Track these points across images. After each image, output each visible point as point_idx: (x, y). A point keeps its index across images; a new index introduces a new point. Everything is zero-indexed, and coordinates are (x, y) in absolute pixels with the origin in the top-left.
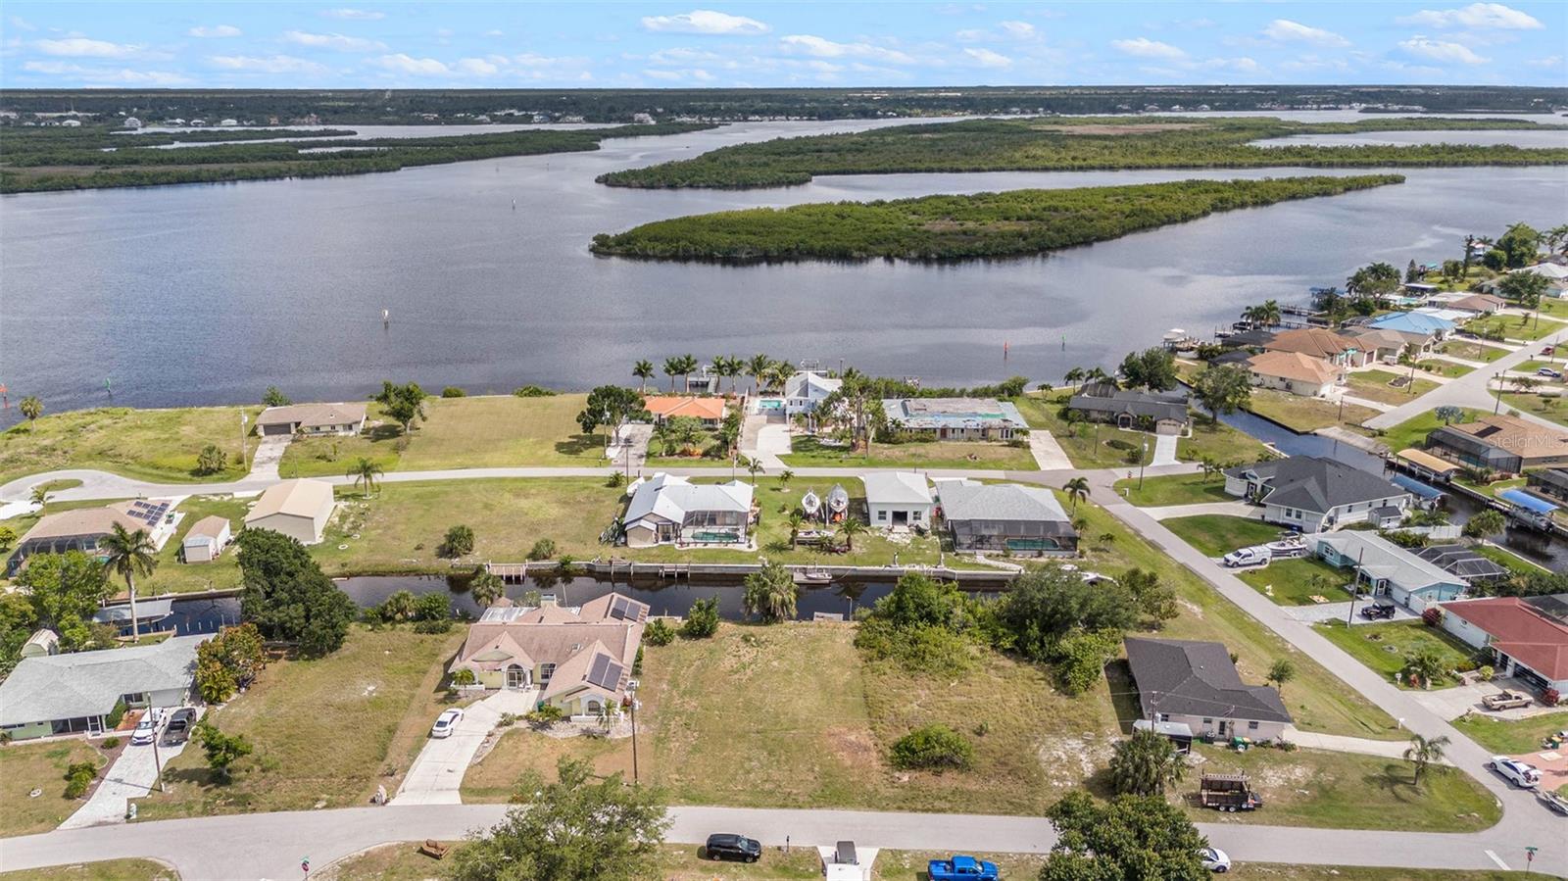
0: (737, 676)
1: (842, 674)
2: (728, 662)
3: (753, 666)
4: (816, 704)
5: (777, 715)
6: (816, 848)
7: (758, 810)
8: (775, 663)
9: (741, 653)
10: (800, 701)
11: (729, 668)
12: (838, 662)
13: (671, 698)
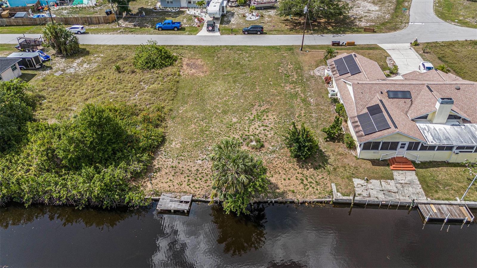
0: (262, 109)
1: (186, 111)
2: (271, 119)
3: (252, 118)
4: (210, 89)
5: (234, 82)
6: (221, 35)
7: (245, 45)
8: (235, 120)
9: (262, 128)
10: (219, 90)
11: (270, 114)
12: (185, 121)
13: (304, 92)
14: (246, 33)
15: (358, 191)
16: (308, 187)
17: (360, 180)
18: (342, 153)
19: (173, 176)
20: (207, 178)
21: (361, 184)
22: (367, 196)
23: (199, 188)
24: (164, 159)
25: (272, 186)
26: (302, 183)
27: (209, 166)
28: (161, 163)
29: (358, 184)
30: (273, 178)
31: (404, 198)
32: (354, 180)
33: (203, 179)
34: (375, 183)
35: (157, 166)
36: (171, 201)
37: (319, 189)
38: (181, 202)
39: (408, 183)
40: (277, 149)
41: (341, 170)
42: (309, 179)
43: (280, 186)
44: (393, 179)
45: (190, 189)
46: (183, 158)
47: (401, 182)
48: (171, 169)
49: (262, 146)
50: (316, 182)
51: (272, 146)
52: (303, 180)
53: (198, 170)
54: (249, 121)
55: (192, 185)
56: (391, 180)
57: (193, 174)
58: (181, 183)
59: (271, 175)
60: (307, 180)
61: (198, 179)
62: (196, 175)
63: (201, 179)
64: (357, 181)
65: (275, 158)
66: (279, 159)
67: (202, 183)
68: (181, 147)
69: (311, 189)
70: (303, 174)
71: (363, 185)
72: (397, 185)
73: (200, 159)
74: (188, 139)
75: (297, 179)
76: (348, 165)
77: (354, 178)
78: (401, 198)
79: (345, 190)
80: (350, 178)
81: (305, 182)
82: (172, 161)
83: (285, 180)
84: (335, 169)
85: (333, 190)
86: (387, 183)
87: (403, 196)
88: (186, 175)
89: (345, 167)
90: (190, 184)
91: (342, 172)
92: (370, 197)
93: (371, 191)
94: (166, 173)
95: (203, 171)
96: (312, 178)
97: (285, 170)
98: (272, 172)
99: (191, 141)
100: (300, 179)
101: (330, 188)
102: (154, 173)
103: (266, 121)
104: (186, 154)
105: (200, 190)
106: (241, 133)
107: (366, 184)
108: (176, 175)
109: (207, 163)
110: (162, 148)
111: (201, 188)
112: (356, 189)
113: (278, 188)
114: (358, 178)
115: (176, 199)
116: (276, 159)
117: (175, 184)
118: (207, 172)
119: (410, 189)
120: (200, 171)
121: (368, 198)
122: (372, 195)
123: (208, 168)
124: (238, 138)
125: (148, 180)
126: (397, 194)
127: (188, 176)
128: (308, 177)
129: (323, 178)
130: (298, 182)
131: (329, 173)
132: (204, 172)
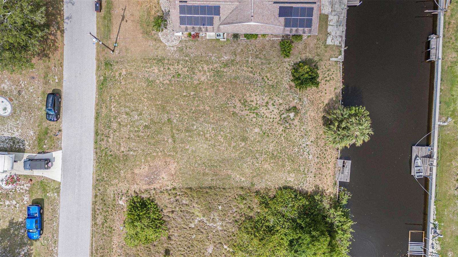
3: (254, 115)
8: (257, 130)
11: (249, 99)
14: (59, 116)
15: (337, 43)
16: (331, 77)
17: (327, 39)
18: (304, 46)
19: (322, 175)
20: (324, 150)
21: (332, 40)
22: (341, 38)
23: (331, 155)
24: (307, 184)
25: (330, 103)
26: (329, 81)
27: (314, 149)
28: (310, 186)
29: (331, 42)
30: (324, 101)
31: (343, 13)
32: (327, 44)
33: (325, 152)
34: (330, 29)
35: (314, 188)
36: (342, 173)
37: (333, 70)
38: (344, 166)
39: (331, 6)
40: (297, 96)
41: (319, 51)
42: (325, 76)
43: (331, 97)
44: (328, 15)
45: (332, 161)
46: (306, 170)
47: (330, 11)
48: (316, 177)
49: (295, 108)
50: (328, 71)
51: (294, 100)
52: (326, 80)
53: (317, 157)
54: (258, 118)
55: (329, 160)
56: (328, 17)
57: (321, 161)
58: (328, 168)
59: (322, 103)
60: (326, 77)
61: (325, 156)
62: (321, 158)
63: (325, 155)
64: (329, 42)
65: (307, 99)
66: (309, 96)
67: (328, 154)
68: (294, 173)
69: (333, 76)
70: (322, 79)
71: (332, 38)
72: (333, 14)
73: (308, 157)
74: (284, 168)
75: (325, 84)
76: (315, 44)
77: (326, 43)
78: (343, 15)
79: (336, 52)
80: (326, 46)
81: (328, 79)
82: (309, 178)
83: (326, 93)
84: (318, 55)
85: (336, 60)
86: (331, 21)
87: (342, 13)
88: (321, 166)
89: (317, 47)
90: (329, 162)
91: (321, 51)
92: (342, 37)
93: (337, 34)
94: (320, 180)
95: (319, 154)
96: (325, 73)
97: (318, 92)
98: (320, 102)
99: (287, 166)
100: (326, 82)
101: (334, 62)
102: (319, 189)
103: (258, 102)
104: (302, 168)
105: (333, 154)
106: (276, 125)
107: (331, 36)
108: (321, 173)
109: (311, 151)
110: (296, 187)
111: (331, 154)
112: (336, 44)
113: (332, 98)
114: (326, 40)
115: (341, 170)
116: (309, 98)
117: (328, 172)
118: (320, 150)
119: (336, 6)
120: (319, 155)
121: (343, 38)
122: (340, 35)
123: (316, 150)
124: (283, 127)
125: (325, 192)
126: (340, 17)
127: (322, 164)
128: (324, 76)
129: (324, 65)
130: (328, 84)
131: (321, 60)
132: (319, 152)
